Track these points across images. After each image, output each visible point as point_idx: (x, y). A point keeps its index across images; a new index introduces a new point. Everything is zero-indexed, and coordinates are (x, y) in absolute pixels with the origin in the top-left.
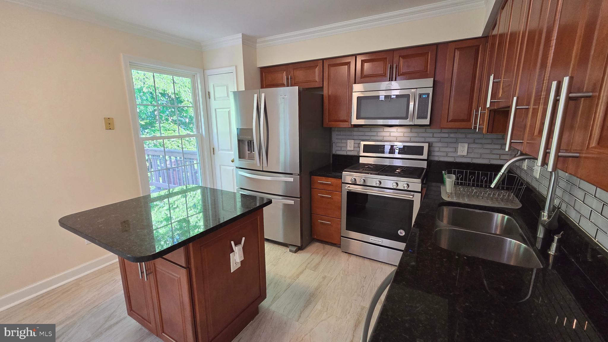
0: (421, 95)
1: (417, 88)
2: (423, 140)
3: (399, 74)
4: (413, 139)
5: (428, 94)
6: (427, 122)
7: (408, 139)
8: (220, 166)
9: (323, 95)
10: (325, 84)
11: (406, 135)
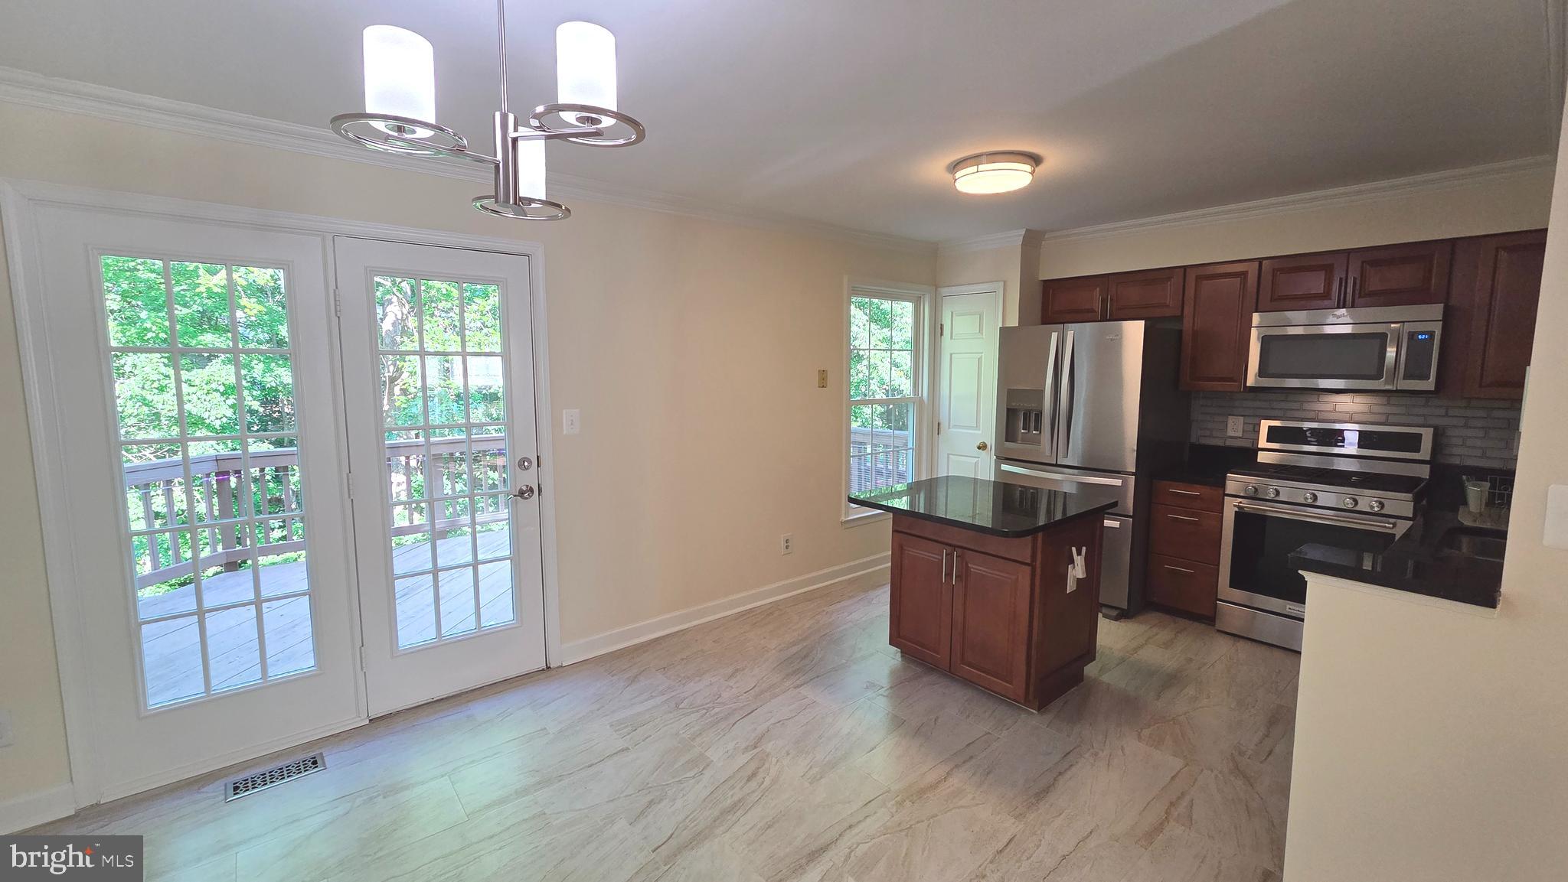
0: (1413, 335)
1: (1404, 322)
2: (1421, 420)
3: (1360, 293)
4: (1392, 419)
5: (1432, 334)
6: (1429, 384)
7: (1382, 419)
8: (948, 455)
9: (1180, 332)
10: (1188, 310)
11: (1376, 409)
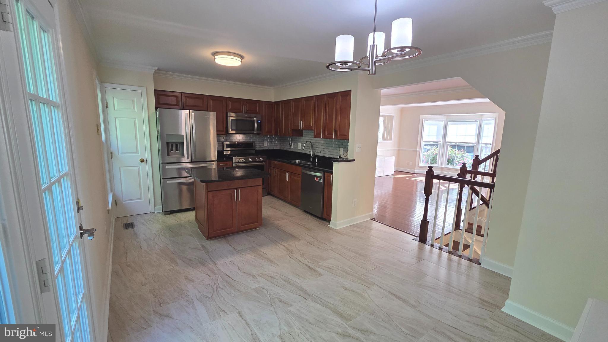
0: (258, 121)
1: (256, 118)
6: (261, 132)
7: (244, 140)
8: (120, 167)
